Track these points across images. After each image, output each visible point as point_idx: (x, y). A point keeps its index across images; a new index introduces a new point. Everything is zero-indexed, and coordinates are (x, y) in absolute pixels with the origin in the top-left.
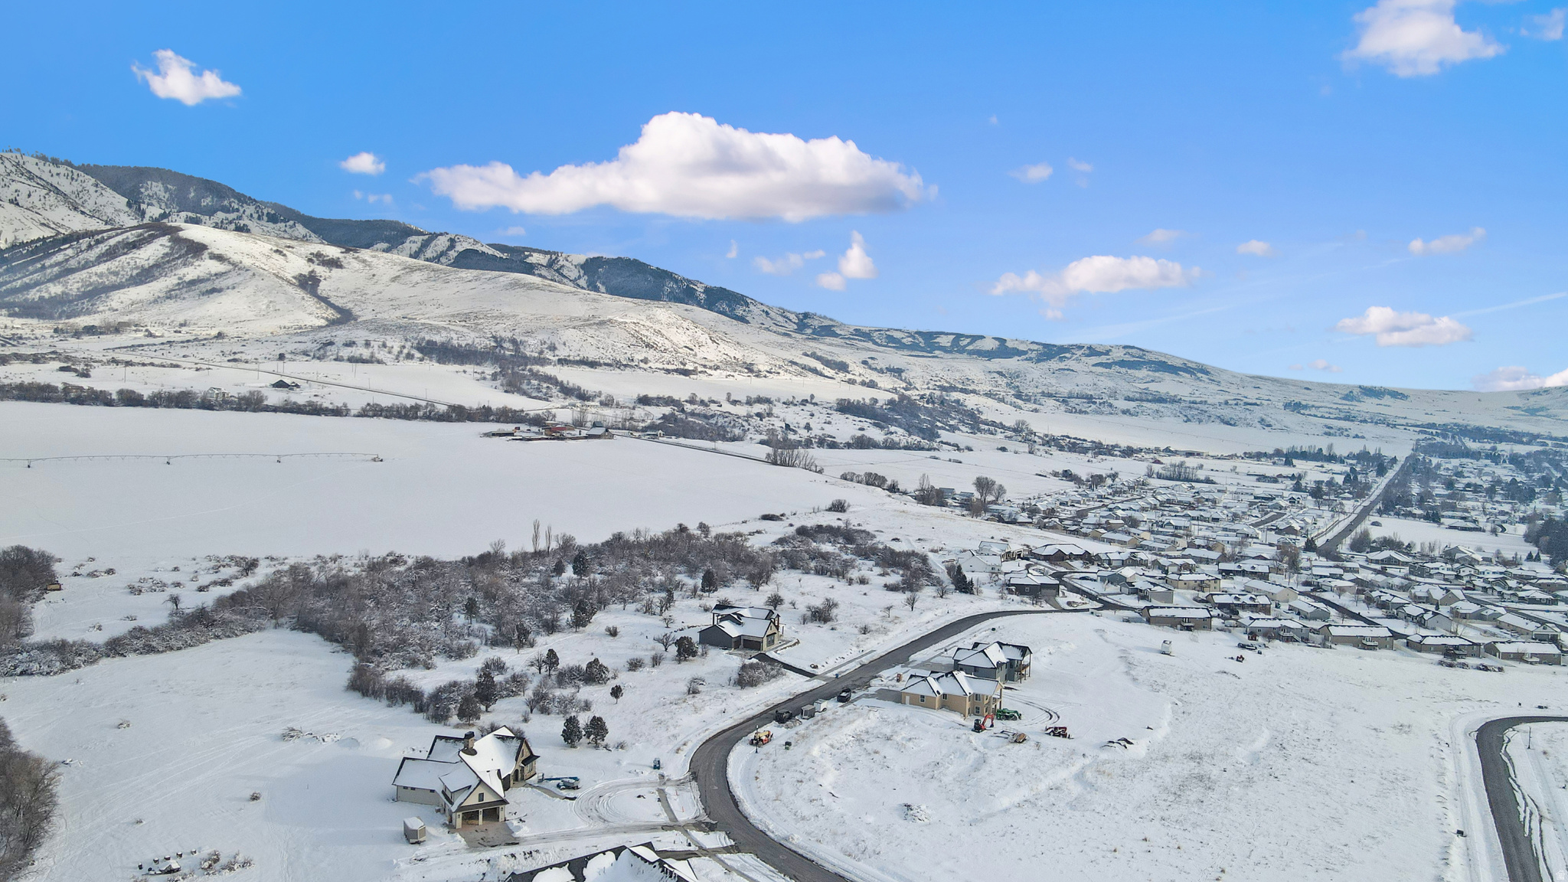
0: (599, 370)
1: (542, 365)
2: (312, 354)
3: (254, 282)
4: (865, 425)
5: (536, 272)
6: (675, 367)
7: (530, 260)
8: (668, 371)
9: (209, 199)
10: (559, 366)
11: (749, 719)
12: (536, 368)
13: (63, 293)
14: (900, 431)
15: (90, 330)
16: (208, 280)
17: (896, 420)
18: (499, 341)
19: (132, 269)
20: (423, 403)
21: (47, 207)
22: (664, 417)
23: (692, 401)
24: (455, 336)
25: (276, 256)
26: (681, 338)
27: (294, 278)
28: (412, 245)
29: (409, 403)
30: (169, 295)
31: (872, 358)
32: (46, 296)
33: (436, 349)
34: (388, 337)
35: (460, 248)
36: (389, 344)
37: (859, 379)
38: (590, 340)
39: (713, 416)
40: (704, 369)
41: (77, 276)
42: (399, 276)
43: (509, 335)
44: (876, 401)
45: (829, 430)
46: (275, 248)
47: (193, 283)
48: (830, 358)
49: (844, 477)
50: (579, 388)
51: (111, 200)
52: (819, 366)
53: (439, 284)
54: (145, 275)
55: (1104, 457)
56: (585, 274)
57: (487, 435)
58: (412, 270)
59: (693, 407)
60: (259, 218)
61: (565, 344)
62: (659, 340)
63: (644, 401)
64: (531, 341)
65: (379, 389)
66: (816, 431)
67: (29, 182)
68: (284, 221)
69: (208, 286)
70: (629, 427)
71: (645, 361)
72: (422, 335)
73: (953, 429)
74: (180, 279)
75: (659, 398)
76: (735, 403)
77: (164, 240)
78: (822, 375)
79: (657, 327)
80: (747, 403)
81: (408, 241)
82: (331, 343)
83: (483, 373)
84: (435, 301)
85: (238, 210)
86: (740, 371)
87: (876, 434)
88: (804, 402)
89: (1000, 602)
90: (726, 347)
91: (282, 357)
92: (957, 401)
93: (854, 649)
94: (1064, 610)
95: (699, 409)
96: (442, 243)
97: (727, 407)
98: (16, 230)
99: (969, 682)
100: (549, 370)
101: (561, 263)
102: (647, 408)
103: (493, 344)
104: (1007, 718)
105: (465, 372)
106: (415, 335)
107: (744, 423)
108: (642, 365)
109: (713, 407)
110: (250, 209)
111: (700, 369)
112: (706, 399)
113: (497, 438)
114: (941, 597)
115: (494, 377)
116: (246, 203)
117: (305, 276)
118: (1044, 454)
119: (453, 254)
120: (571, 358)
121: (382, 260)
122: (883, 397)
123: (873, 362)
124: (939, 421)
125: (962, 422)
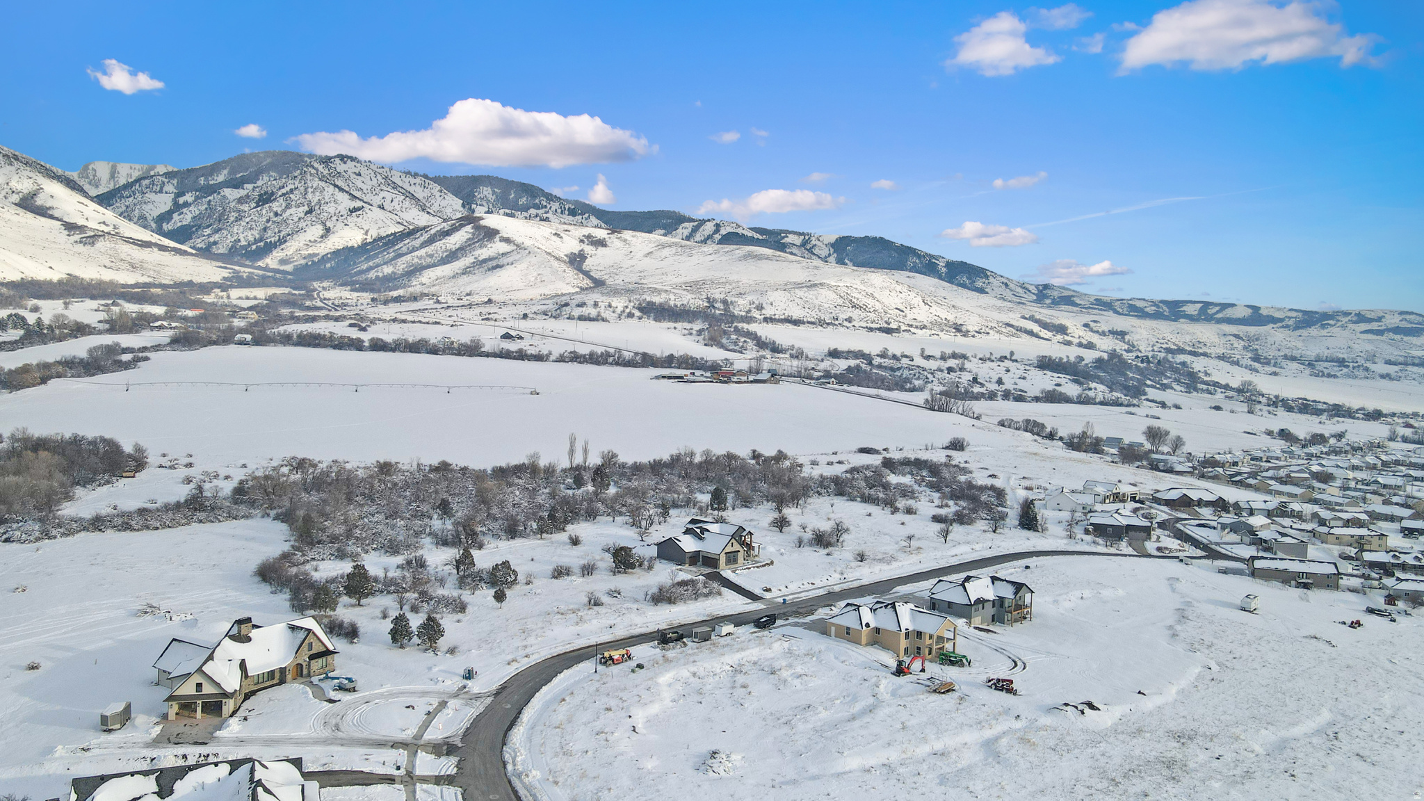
0: (802, 327)
1: (748, 323)
2: (550, 314)
3: (528, 259)
4: (1063, 381)
5: (788, 250)
6: (878, 326)
7: (786, 240)
8: (871, 329)
9: (525, 199)
10: (765, 324)
11: (632, 637)
12: (740, 325)
13: (393, 272)
14: (1101, 387)
15: (398, 300)
16: (496, 258)
17: (1099, 378)
18: (711, 302)
19: (443, 252)
20: (612, 351)
21: (404, 210)
22: (849, 369)
23: (883, 355)
24: (672, 297)
25: (555, 238)
26: (892, 301)
27: (566, 256)
28: (684, 230)
29: (599, 350)
30: (466, 272)
31: (1095, 321)
32: (381, 275)
33: (655, 309)
34: (615, 299)
35: (723, 232)
36: (614, 304)
37: (1076, 341)
38: (797, 300)
39: (899, 369)
40: (908, 328)
41: (404, 259)
42: (651, 252)
43: (722, 296)
44: (1082, 359)
45: (1022, 385)
46: (554, 232)
47: (485, 261)
48: (1048, 321)
49: (1002, 424)
50: (774, 342)
51: (451, 202)
52: (1036, 328)
53: (684, 258)
54: (452, 256)
55: (1341, 419)
56: (834, 252)
57: (657, 378)
58: (663, 246)
59: (882, 360)
60: (562, 213)
61: (772, 304)
62: (870, 302)
63: (834, 354)
64: (741, 301)
65: (590, 341)
66: (1008, 385)
67: (393, 191)
68: (582, 214)
69: (494, 263)
70: (803, 376)
71: (849, 320)
72: (644, 297)
73: (1164, 387)
74: (475, 258)
75: (849, 352)
76: (928, 358)
77: (469, 228)
78: (1037, 336)
79: (870, 290)
80: (941, 359)
81: (681, 227)
82: (567, 305)
83: (692, 329)
84: (675, 273)
85: (546, 207)
86: (947, 331)
87: (1072, 389)
88: (1002, 359)
89: (1065, 541)
90: (938, 309)
91: (525, 316)
92: (1184, 364)
93: (837, 576)
94: (1150, 556)
95: (886, 362)
96: (709, 228)
97: (919, 361)
98: (379, 228)
99: (912, 615)
100: (753, 327)
101: (813, 242)
102: (836, 361)
103: (706, 304)
104: (952, 663)
105: (675, 328)
106: (638, 297)
107: (929, 376)
108: (846, 324)
109: (905, 361)
110: (555, 206)
111: (903, 328)
112: (898, 354)
113: (666, 380)
114: (994, 532)
115: (700, 332)
116: (552, 200)
117: (575, 254)
118: (1265, 414)
119: (718, 237)
120: (777, 317)
121: (640, 239)
122: (1089, 356)
123: (1095, 324)
124: (1150, 379)
125: (1178, 381)
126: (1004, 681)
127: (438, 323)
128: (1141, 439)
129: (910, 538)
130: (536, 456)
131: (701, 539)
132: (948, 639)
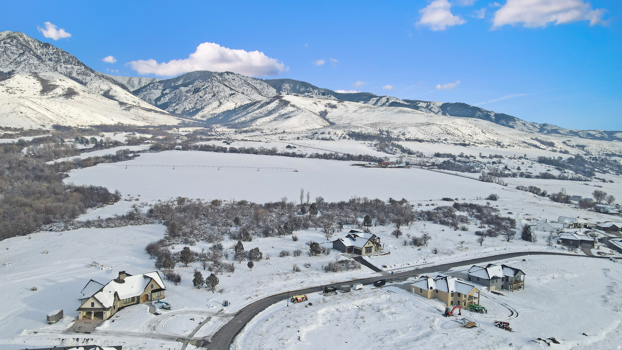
0: (423, 143)
1: (398, 141)
2: (309, 137)
3: (302, 114)
4: (551, 169)
5: (420, 110)
6: (460, 143)
7: (419, 105)
8: (456, 144)
9: (303, 88)
10: (406, 142)
11: (311, 288)
12: (394, 142)
13: (245, 120)
14: (571, 172)
15: (246, 132)
16: (288, 114)
17: (570, 167)
18: (381, 132)
19: (266, 111)
20: (333, 153)
21: (252, 94)
22: (444, 162)
23: (461, 156)
24: (363, 129)
25: (314, 105)
26: (466, 131)
27: (319, 112)
28: (373, 101)
29: (328, 153)
30: (275, 120)
31: (569, 141)
32: (240, 121)
33: (356, 135)
34: (338, 131)
35: (390, 102)
36: (337, 133)
37: (558, 150)
38: (421, 131)
39: (468, 162)
40: (474, 144)
41: (250, 114)
42: (356, 110)
43: (386, 129)
44: (561, 158)
45: (530, 170)
46: (314, 102)
47: (283, 115)
48: (545, 140)
49: (518, 188)
50: (409, 150)
51: (272, 90)
52: (538, 144)
53: (371, 113)
54: (270, 113)
56: (441, 110)
57: (353, 165)
58: (362, 108)
59: (460, 158)
60: (319, 94)
61: (409, 133)
62: (456, 132)
63: (438, 155)
64: (395, 131)
65: (325, 149)
66: (523, 170)
67: (248, 86)
68: (327, 95)
69: (287, 116)
70: (422, 165)
71: (446, 140)
72: (351, 130)
73: (605, 172)
74: (280, 114)
75: (444, 154)
76: (483, 157)
77: (277, 101)
78: (539, 148)
79: (456, 127)
80: (489, 158)
81: (371, 100)
82: (316, 133)
83: (372, 144)
84: (366, 119)
85: (312, 92)
86: (493, 145)
87: (555, 172)
88: (521, 158)
89: (546, 247)
90: (489, 135)
91: (298, 138)
92: (615, 161)
93: (422, 261)
94: (593, 256)
95: (463, 159)
96: (384, 100)
97: (479, 159)
98: (241, 102)
100: (400, 143)
101: (432, 106)
102: (438, 158)
103: (379, 133)
104: (477, 311)
105: (364, 143)
106: (348, 130)
107: (483, 166)
108: (444, 141)
109: (472, 159)
110: (316, 91)
111: (472, 143)
112: (469, 155)
113: (357, 166)
114: (508, 241)
115: (375, 145)
116: (315, 89)
117: (323, 112)
119: (388, 104)
120: (411, 138)
121: (352, 105)
122: (565, 157)
123: (569, 142)
124: (597, 168)
125: (612, 170)
126: (504, 323)
127: (260, 141)
128: (591, 197)
129: (462, 243)
130: (285, 199)
131: (354, 240)
132: (475, 298)
